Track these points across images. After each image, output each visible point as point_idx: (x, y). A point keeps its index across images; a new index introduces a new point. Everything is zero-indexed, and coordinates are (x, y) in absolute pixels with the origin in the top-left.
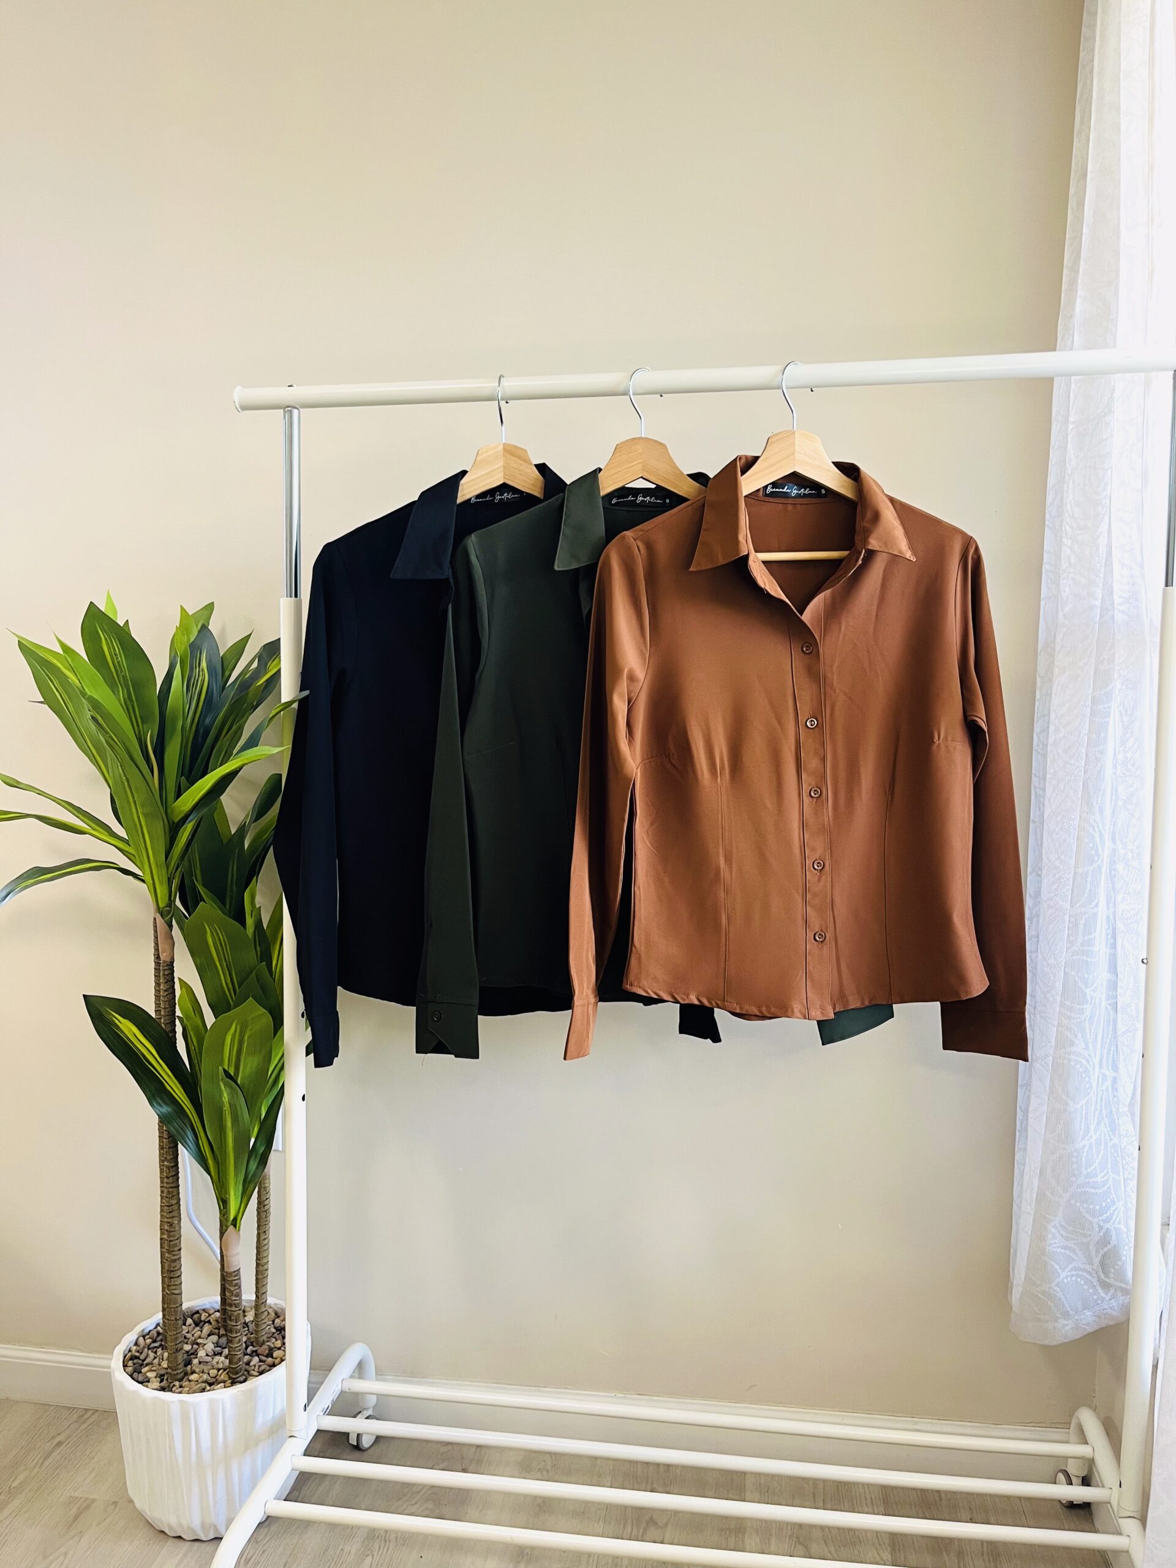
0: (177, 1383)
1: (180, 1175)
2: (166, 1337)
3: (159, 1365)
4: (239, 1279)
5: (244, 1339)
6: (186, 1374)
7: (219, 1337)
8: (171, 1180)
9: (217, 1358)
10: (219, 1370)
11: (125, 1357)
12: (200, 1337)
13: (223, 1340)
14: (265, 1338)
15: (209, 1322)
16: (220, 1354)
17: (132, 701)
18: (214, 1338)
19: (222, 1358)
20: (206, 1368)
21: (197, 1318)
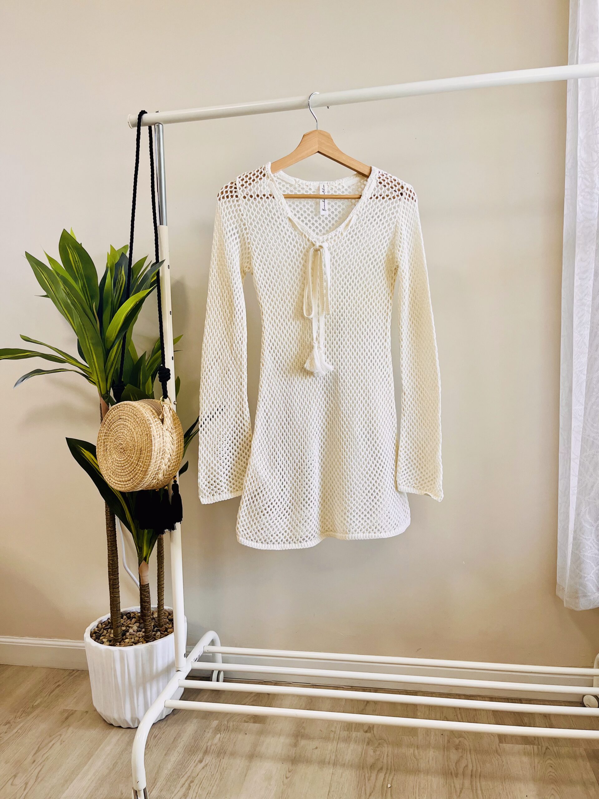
0: (118, 644)
1: (117, 535)
2: (112, 624)
3: (109, 636)
4: (149, 589)
5: (153, 624)
6: (123, 639)
7: (140, 624)
8: (112, 537)
9: (138, 633)
10: (139, 638)
11: (91, 632)
12: (130, 624)
13: (142, 625)
14: (163, 623)
15: (135, 618)
16: (140, 631)
17: (85, 288)
18: (138, 624)
19: (142, 633)
20: (133, 637)
21: (129, 616)
